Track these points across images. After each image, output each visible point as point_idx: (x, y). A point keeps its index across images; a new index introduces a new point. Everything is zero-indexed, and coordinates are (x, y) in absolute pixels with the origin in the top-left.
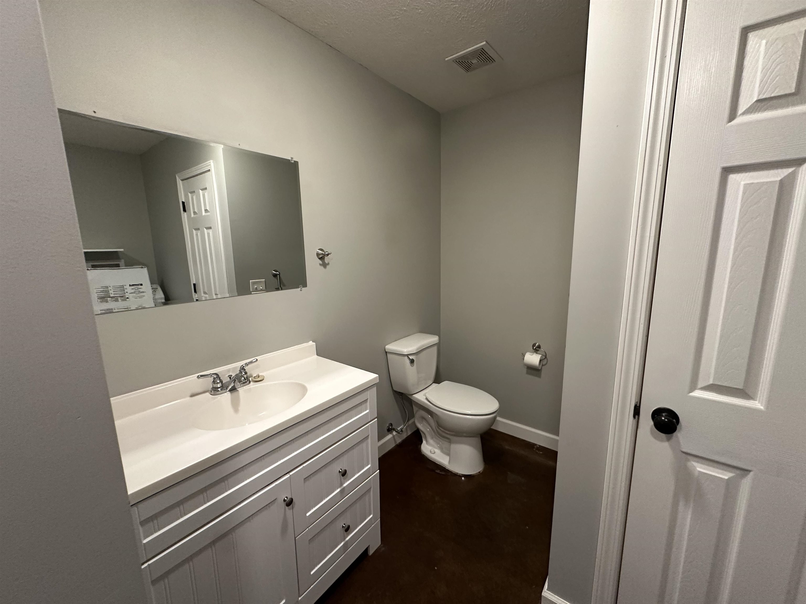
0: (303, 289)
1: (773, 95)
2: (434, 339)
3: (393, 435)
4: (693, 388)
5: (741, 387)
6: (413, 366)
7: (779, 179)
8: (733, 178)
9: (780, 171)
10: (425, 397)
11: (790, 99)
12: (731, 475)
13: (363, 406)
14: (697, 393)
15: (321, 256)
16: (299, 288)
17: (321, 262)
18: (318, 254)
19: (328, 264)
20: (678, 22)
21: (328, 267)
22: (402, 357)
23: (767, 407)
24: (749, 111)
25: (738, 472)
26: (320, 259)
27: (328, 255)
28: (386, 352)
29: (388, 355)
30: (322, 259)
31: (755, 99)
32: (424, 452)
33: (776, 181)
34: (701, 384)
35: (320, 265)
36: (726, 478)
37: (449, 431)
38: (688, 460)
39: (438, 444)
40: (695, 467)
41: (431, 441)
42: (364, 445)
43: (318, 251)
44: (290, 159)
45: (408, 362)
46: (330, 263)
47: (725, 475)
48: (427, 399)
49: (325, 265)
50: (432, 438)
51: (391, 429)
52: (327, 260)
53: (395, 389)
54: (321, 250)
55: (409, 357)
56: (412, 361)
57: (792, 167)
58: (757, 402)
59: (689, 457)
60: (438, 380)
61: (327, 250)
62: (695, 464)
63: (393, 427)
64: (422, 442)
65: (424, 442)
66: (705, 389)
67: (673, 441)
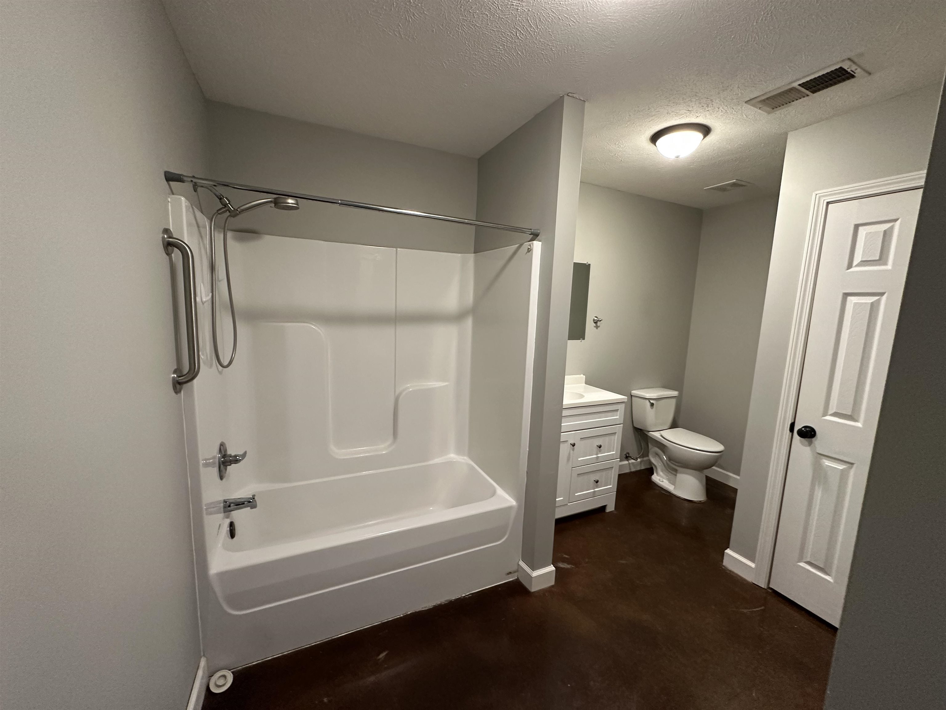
0: (583, 341)
1: (868, 260)
2: (675, 393)
3: (629, 462)
4: (825, 414)
5: (849, 414)
6: (653, 408)
7: (871, 301)
8: (850, 298)
9: (871, 297)
10: (660, 435)
11: (875, 262)
12: (845, 467)
13: (615, 413)
14: (828, 418)
15: (595, 321)
16: (580, 340)
17: (595, 325)
18: (594, 320)
19: (599, 327)
20: (823, 216)
21: (598, 328)
22: (644, 400)
23: (863, 425)
24: (857, 265)
25: (849, 465)
26: (595, 323)
27: (601, 321)
28: (632, 396)
29: (633, 398)
30: (596, 323)
31: (860, 261)
32: (654, 480)
33: (869, 303)
34: (831, 412)
35: (595, 327)
36: (841, 468)
37: (677, 462)
38: (822, 459)
39: (667, 476)
40: (824, 462)
41: (661, 473)
42: (612, 437)
43: (594, 318)
44: (586, 263)
45: (648, 404)
46: (601, 326)
47: (841, 467)
48: (662, 436)
49: (597, 327)
50: (662, 471)
51: (628, 457)
52: (599, 323)
53: (635, 426)
54: (596, 317)
55: (650, 401)
56: (652, 405)
57: (879, 296)
58: (859, 423)
59: (822, 457)
60: (674, 425)
61: (600, 317)
62: (825, 461)
63: (630, 455)
64: (653, 474)
65: (655, 474)
66: (832, 415)
67: (813, 445)
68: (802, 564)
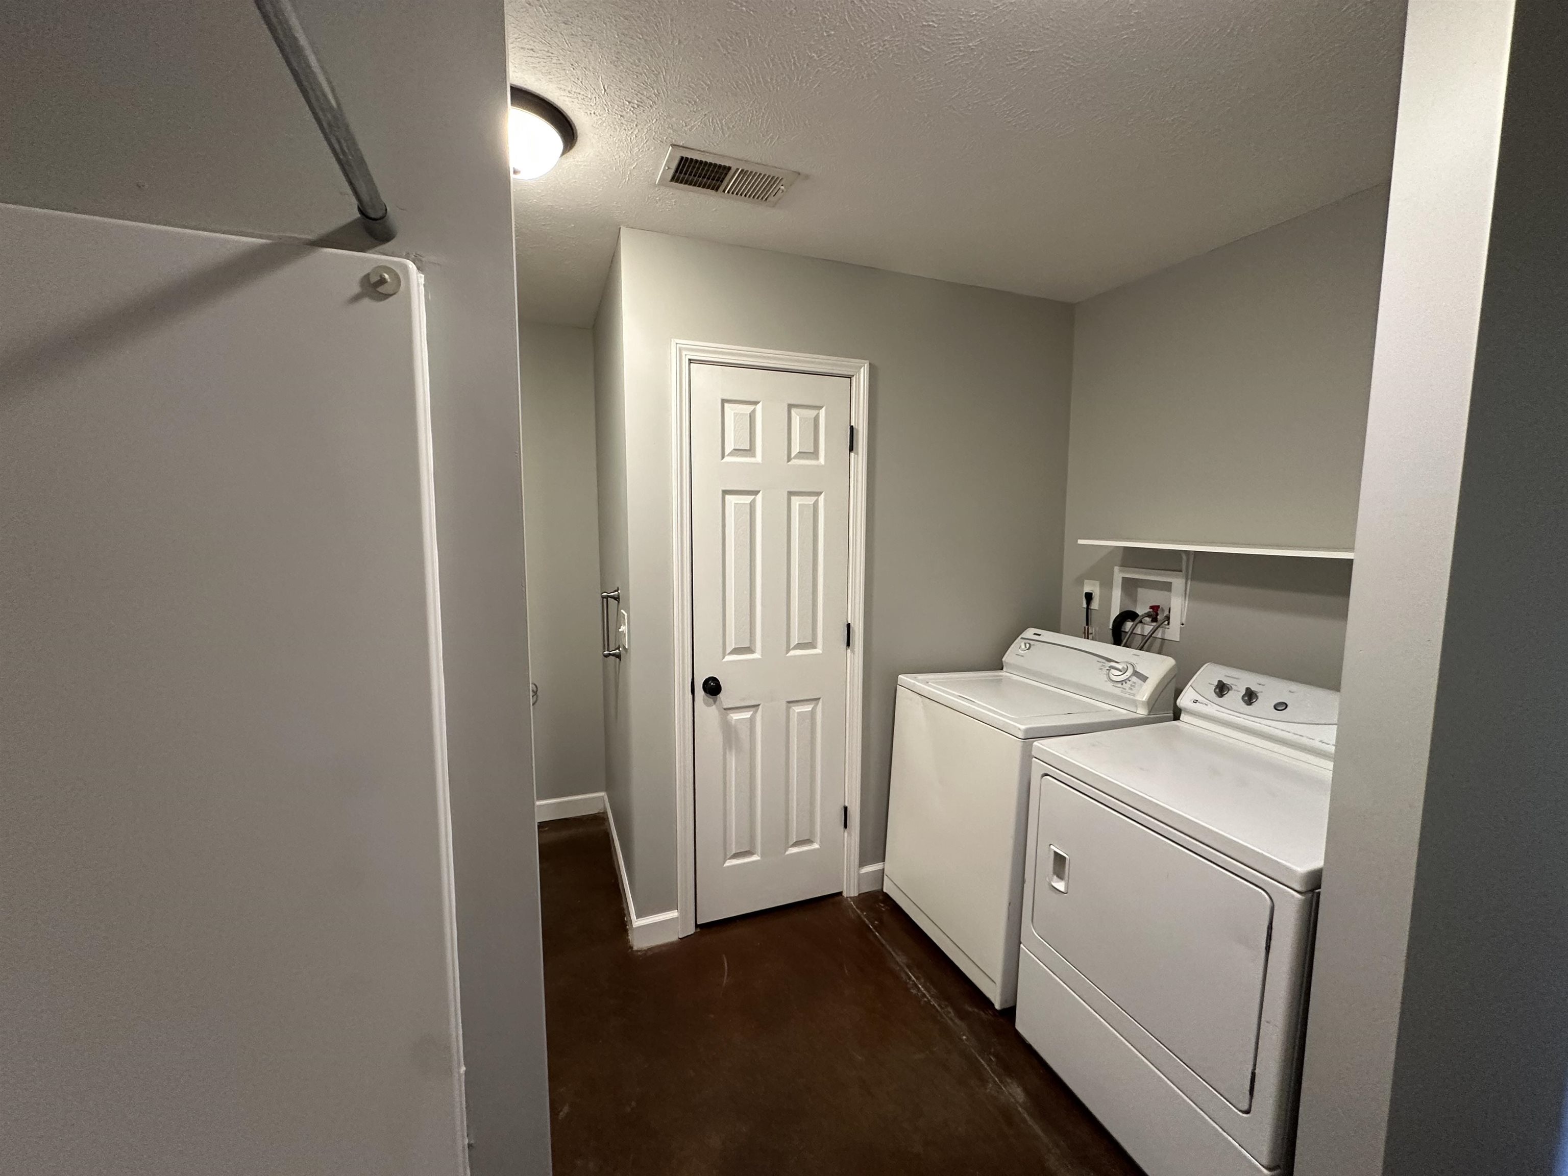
1: (740, 448)
5: (748, 646)
7: (749, 502)
8: (728, 497)
9: (748, 497)
11: (746, 453)
12: (751, 713)
14: (727, 659)
23: (762, 656)
24: (730, 454)
25: (755, 709)
31: (733, 449)
34: (729, 649)
36: (749, 717)
38: (728, 714)
40: (732, 718)
47: (747, 715)
57: (754, 496)
58: (757, 654)
59: (728, 711)
62: (731, 715)
66: (731, 653)
67: (718, 702)
68: (729, 863)
